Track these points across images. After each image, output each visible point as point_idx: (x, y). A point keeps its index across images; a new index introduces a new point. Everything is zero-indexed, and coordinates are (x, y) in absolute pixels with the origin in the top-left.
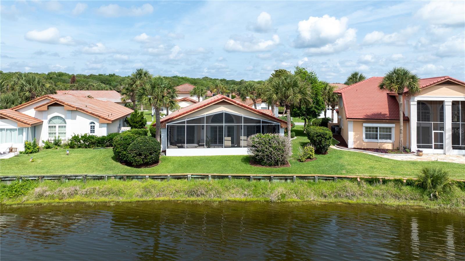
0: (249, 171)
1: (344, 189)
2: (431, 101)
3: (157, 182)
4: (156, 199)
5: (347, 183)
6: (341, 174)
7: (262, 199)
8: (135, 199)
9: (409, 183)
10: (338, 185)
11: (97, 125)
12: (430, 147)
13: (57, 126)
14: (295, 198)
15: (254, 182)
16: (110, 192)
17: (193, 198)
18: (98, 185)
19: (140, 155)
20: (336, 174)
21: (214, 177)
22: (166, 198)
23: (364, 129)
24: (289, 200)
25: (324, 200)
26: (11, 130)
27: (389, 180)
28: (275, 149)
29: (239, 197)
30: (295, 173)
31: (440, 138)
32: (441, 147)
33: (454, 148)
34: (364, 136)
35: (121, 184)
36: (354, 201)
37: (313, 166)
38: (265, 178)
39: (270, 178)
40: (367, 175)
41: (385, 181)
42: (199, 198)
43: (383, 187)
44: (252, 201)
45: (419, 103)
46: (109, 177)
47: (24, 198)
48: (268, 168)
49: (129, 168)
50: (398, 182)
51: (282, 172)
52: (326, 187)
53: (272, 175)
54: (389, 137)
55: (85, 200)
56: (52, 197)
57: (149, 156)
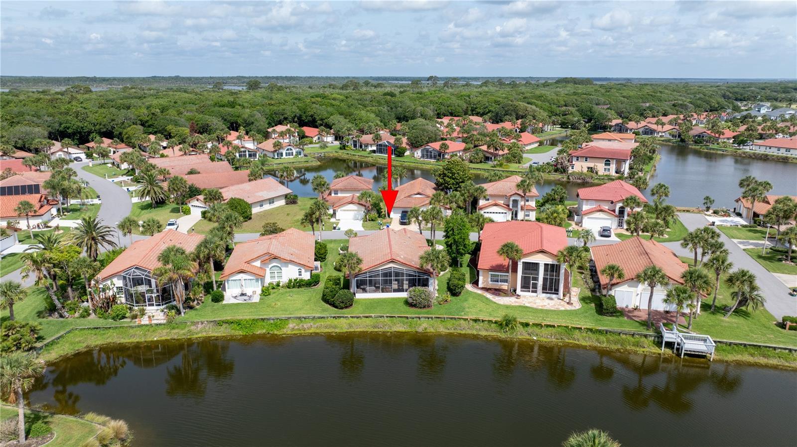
0: (407, 312)
1: (460, 325)
2: (532, 263)
3: (355, 320)
4: (356, 330)
5: (462, 322)
6: (461, 315)
7: (413, 330)
8: (345, 330)
9: (496, 322)
10: (457, 323)
11: (303, 270)
12: (529, 291)
13: (276, 272)
14: (432, 330)
15: (410, 319)
16: (331, 326)
17: (376, 330)
18: (322, 323)
19: (343, 302)
20: (458, 315)
21: (387, 317)
22: (361, 330)
23: (490, 276)
24: (428, 331)
25: (448, 331)
26: (250, 280)
27: (485, 321)
28: (423, 299)
29: (402, 329)
30: (435, 314)
31: (535, 286)
32: (536, 292)
33: (543, 293)
34: (490, 280)
35: (336, 322)
36: (463, 332)
37: (446, 309)
38: (416, 317)
39: (419, 318)
40: (474, 317)
41: (483, 321)
42: (380, 330)
43: (482, 324)
44: (408, 332)
45: (524, 263)
46: (327, 317)
47: (285, 330)
48: (419, 310)
49: (336, 309)
50: (490, 321)
51: (427, 313)
52: (450, 324)
53: (420, 316)
54: (506, 281)
55: (318, 331)
56: (299, 329)
57: (348, 303)
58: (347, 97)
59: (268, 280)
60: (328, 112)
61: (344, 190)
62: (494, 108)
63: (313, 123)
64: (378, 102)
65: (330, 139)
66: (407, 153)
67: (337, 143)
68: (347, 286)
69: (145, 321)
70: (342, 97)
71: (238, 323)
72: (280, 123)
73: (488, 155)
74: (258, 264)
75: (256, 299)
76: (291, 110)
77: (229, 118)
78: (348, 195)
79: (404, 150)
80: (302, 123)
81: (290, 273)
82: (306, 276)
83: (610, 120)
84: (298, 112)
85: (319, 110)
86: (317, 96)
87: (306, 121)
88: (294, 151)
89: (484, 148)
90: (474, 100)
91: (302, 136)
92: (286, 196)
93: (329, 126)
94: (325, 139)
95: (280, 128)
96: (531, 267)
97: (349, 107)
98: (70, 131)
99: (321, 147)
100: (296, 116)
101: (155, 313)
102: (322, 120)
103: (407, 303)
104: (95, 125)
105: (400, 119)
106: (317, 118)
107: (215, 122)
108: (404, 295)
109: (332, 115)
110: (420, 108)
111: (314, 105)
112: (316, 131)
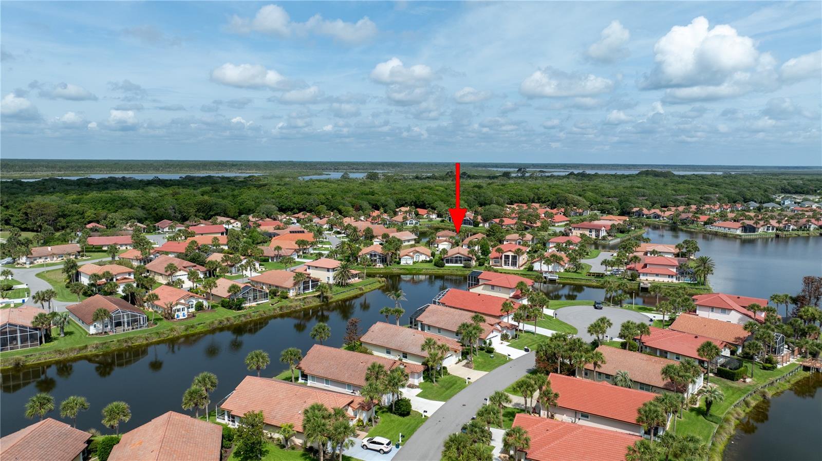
0: (462, 269)
3: (445, 271)
4: (446, 273)
8: (441, 273)
11: (427, 257)
13: (418, 257)
15: (462, 271)
16: (437, 272)
17: (452, 273)
18: (434, 271)
22: (448, 273)
26: (409, 258)
35: (438, 270)
46: (435, 269)
49: (438, 268)
54: (499, 262)
57: (442, 266)
58: (446, 189)
59: (415, 260)
60: (433, 199)
61: (442, 236)
62: (552, 198)
63: (423, 206)
64: (468, 192)
65: (434, 216)
66: (481, 225)
67: (440, 219)
68: (442, 260)
69: (377, 267)
70: (442, 189)
71: (407, 269)
72: (403, 205)
73: (527, 226)
74: (411, 254)
75: (412, 264)
76: (410, 197)
77: (372, 202)
78: (444, 239)
79: (479, 223)
80: (417, 206)
81: (423, 258)
82: (428, 259)
83: (632, 208)
84: (414, 199)
85: (428, 198)
86: (425, 188)
87: (419, 205)
88: (414, 222)
89: (525, 222)
90: (541, 191)
91: (417, 214)
92: (415, 239)
93: (434, 209)
94: (431, 217)
95: (403, 209)
96: (507, 257)
97: (447, 196)
98: (284, 207)
99: (429, 221)
100: (412, 201)
101: (380, 265)
102: (429, 204)
103: (463, 267)
104: (296, 205)
105: (481, 205)
106: (426, 203)
107: (365, 204)
108: (462, 265)
109: (436, 201)
110: (495, 198)
111: (424, 195)
112: (425, 211)
